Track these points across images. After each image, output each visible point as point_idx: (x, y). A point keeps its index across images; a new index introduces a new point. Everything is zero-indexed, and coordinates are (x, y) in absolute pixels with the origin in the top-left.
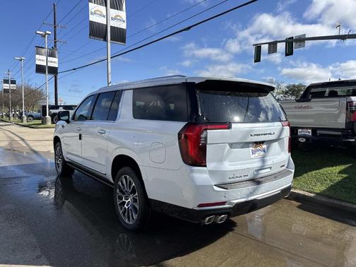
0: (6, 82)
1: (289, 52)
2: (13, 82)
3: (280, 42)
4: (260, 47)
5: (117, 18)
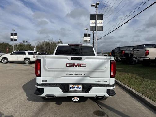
5: (99, 23)
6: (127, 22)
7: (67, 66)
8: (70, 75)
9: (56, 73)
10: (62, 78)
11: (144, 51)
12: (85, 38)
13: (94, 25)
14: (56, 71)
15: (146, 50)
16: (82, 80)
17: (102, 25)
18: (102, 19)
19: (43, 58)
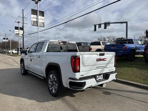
0: (4, 39)
1: (105, 28)
2: (7, 39)
3: (102, 24)
4: (96, 26)
5: (41, 19)
6: (65, 23)
7: (97, 61)
8: (98, 68)
9: (90, 67)
10: (92, 71)
11: (88, 47)
12: (17, 31)
13: (36, 20)
14: (91, 65)
15: (90, 47)
16: (102, 71)
17: (43, 21)
18: (43, 16)
19: (82, 54)
